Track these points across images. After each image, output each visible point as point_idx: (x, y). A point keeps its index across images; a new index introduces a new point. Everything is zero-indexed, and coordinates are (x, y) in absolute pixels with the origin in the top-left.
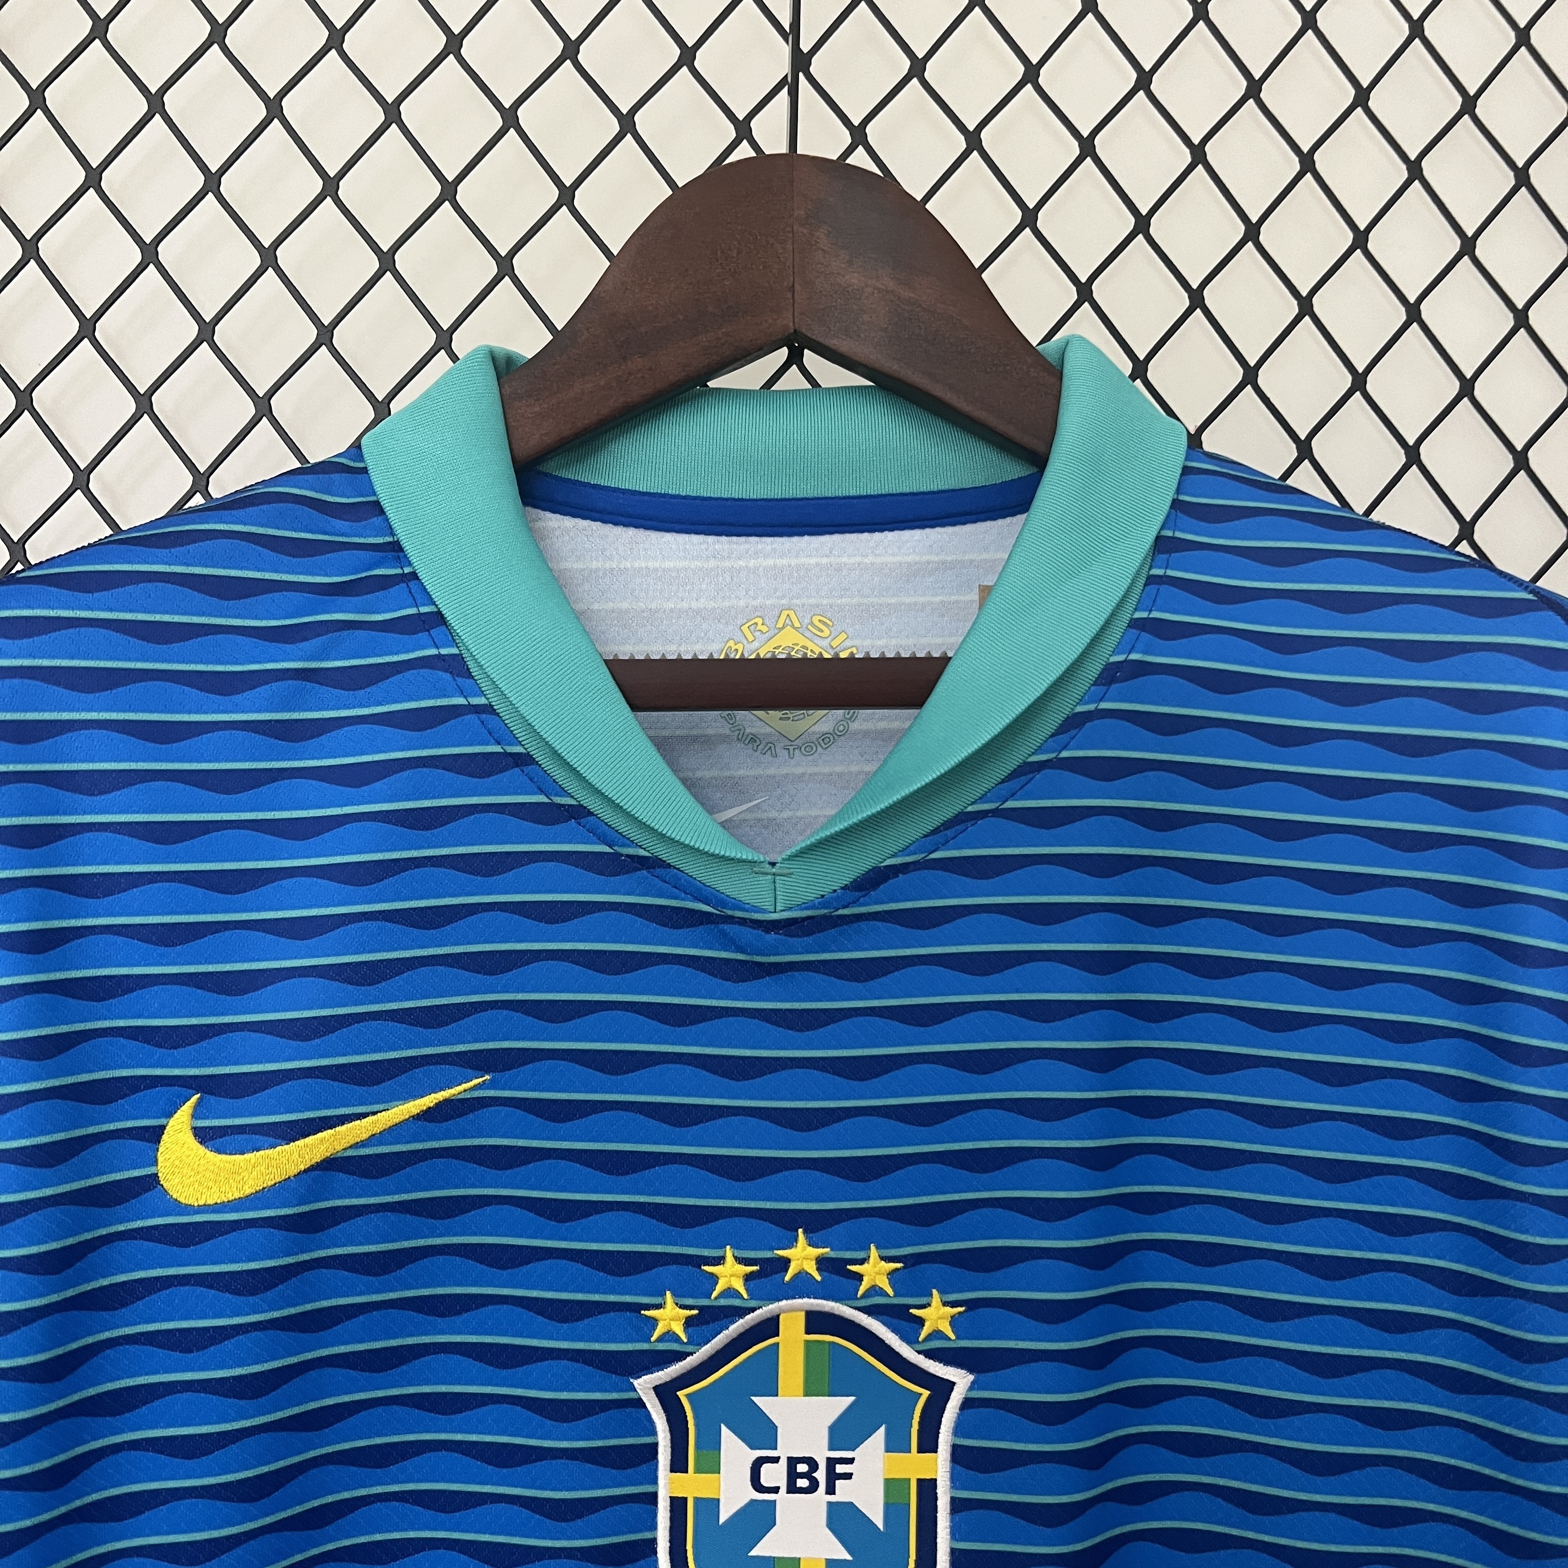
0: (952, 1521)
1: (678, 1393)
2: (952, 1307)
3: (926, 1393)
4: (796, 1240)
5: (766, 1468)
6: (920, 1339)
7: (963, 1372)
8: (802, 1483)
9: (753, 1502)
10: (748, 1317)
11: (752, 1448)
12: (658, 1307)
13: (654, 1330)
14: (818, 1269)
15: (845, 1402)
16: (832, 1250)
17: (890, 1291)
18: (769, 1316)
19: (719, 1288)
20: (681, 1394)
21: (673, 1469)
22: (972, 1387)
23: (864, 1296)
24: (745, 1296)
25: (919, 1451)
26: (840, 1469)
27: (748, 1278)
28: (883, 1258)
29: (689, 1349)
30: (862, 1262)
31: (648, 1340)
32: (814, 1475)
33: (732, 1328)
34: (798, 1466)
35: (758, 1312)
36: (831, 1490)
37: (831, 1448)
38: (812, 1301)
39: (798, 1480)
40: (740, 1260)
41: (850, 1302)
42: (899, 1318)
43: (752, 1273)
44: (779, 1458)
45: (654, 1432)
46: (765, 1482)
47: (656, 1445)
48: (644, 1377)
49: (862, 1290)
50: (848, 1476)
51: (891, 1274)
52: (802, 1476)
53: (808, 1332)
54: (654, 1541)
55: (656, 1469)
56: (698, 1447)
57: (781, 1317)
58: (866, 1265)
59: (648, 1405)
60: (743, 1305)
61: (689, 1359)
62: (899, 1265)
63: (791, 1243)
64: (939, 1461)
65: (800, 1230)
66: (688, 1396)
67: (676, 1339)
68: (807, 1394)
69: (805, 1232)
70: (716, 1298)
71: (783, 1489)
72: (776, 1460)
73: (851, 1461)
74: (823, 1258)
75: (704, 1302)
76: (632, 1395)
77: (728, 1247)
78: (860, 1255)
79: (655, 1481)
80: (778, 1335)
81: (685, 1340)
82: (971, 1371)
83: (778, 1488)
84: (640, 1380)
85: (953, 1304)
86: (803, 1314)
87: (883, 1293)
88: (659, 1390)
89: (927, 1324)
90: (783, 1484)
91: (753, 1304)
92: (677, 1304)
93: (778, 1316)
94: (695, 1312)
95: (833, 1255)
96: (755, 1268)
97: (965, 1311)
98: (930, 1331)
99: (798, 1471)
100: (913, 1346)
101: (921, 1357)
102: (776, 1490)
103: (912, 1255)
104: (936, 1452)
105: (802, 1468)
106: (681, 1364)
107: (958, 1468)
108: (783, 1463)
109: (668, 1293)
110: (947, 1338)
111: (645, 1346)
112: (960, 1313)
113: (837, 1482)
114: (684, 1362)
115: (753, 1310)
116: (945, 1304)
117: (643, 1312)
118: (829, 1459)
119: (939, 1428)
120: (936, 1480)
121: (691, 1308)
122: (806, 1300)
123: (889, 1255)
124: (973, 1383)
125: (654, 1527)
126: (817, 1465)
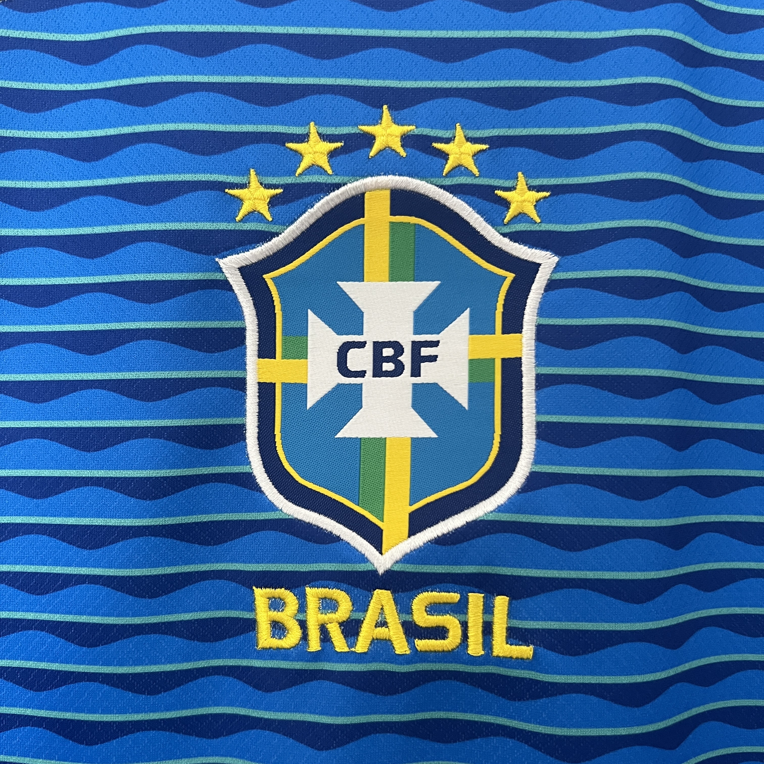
0: (537, 396)
1: (264, 276)
2: (538, 191)
3: (510, 276)
4: (381, 118)
5: (352, 353)
6: (506, 221)
7: (548, 254)
8: (388, 367)
9: (339, 386)
10: (332, 195)
11: (338, 334)
12: (243, 186)
13: (239, 210)
14: (402, 146)
15: (432, 285)
16: (417, 128)
17: (475, 171)
18: (354, 193)
19: (304, 165)
20: (268, 277)
21: (260, 356)
22: (558, 268)
23: (449, 174)
24: (330, 172)
25: (504, 333)
26: (425, 352)
27: (332, 155)
28: (469, 139)
29: (274, 229)
30: (448, 141)
31: (234, 220)
32: (399, 358)
33: (318, 205)
34: (384, 350)
35: (342, 189)
36: (416, 372)
37: (417, 332)
38: (397, 178)
39: (384, 364)
40: (325, 138)
41: (435, 180)
42: (485, 198)
43: (336, 149)
44: (365, 343)
45: (240, 316)
46: (352, 366)
47: (244, 330)
48: (229, 257)
49: (447, 168)
50: (433, 358)
51: (476, 155)
52: (388, 359)
53: (393, 213)
54: (242, 428)
55: (244, 355)
56: (285, 333)
57: (366, 195)
58: (451, 144)
59: (235, 288)
60: (329, 181)
61: (275, 240)
62: (484, 147)
63: (377, 121)
64: (524, 340)
65: (385, 107)
66: (273, 279)
67: (260, 217)
68: (391, 280)
69: (389, 108)
70: (300, 175)
71: (370, 373)
72: (362, 345)
73: (435, 344)
74: (408, 136)
75: (289, 180)
76: (217, 276)
77: (312, 124)
78: (447, 134)
79: (243, 366)
80: (364, 217)
81: (270, 219)
82: (556, 253)
83: (365, 372)
84: (225, 260)
85: (539, 189)
86: (388, 193)
87: (469, 173)
88: (244, 270)
89: (513, 207)
90: (369, 368)
91: (337, 180)
92: (261, 184)
93: (363, 195)
94: (279, 191)
95: (418, 131)
96: (339, 145)
97: (549, 196)
98: (516, 214)
99: (384, 355)
100: (499, 228)
101: (506, 240)
102: (362, 374)
103: (499, 137)
104: (521, 332)
105: (388, 352)
106: (266, 245)
107: (544, 346)
108: (369, 348)
109: (252, 170)
110: (533, 222)
111: (231, 226)
112: (545, 198)
113: (422, 364)
114: (270, 243)
115: (338, 186)
116: (531, 188)
117: (227, 190)
118: (413, 343)
119: (524, 309)
120: (520, 358)
121: (275, 187)
122: (391, 177)
123: (475, 136)
124: (558, 264)
125: (243, 413)
126: (403, 349)
